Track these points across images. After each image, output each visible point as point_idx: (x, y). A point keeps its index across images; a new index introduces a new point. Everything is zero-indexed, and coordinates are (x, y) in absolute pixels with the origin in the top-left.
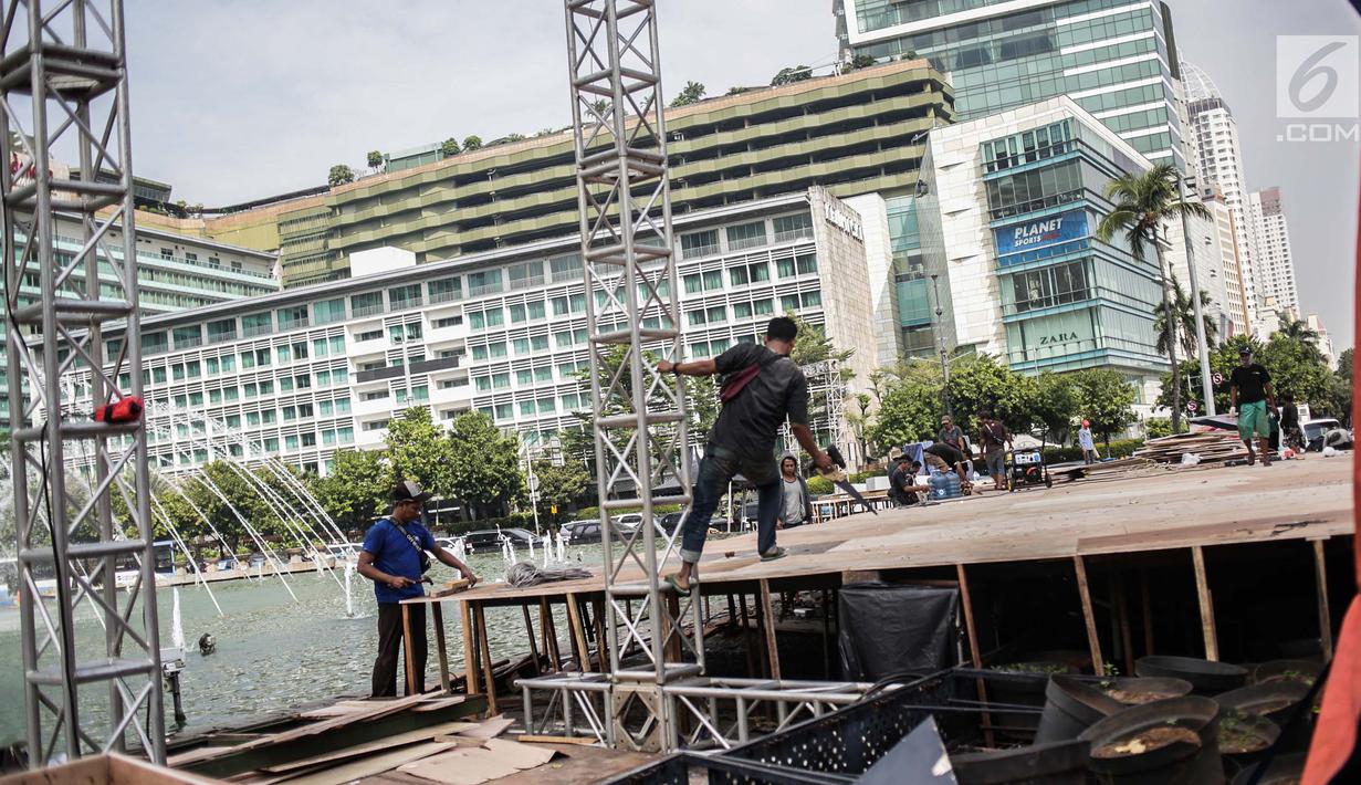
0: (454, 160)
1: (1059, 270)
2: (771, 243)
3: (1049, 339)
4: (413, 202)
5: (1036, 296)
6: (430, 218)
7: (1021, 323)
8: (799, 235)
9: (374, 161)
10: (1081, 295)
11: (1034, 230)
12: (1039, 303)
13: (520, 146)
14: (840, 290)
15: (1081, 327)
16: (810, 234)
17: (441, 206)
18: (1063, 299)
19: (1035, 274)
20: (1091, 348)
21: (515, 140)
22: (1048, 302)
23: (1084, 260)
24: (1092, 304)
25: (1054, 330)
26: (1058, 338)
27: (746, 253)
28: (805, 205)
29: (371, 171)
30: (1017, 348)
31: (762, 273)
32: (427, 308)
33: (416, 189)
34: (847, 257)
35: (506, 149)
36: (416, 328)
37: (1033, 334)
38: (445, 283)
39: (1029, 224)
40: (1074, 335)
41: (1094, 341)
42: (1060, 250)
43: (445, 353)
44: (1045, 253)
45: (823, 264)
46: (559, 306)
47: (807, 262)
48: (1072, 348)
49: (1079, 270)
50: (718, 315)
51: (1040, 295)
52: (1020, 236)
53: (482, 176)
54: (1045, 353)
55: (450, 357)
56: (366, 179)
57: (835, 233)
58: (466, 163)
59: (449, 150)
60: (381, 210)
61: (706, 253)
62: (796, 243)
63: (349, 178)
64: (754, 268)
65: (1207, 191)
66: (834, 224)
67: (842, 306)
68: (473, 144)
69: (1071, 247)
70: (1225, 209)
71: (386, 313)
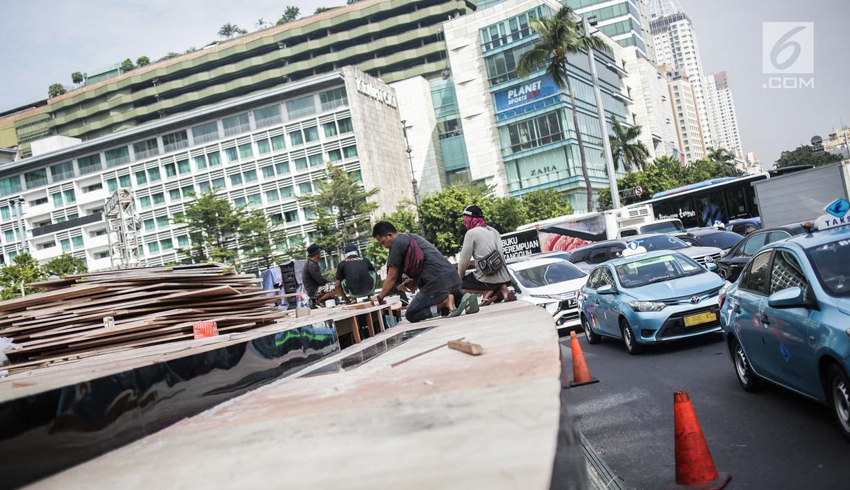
0: (129, 74)
1: (541, 119)
2: (317, 110)
3: (537, 172)
4: (103, 106)
5: (525, 140)
6: (116, 117)
7: (516, 161)
8: (339, 105)
9: (77, 79)
10: (558, 137)
11: (522, 91)
12: (527, 146)
13: (174, 61)
14: (373, 144)
15: (558, 161)
16: (346, 103)
17: (122, 107)
18: (545, 141)
19: (523, 124)
20: (566, 175)
21: (171, 56)
22: (534, 144)
23: (559, 111)
24: (565, 143)
25: (537, 165)
26: (543, 170)
27: (301, 122)
28: (340, 81)
29: (76, 86)
30: (514, 180)
31: (313, 134)
32: (78, 178)
33: (104, 97)
34: (381, 119)
35: (164, 64)
36: (70, 193)
37: (526, 168)
38: (88, 158)
39: (517, 87)
40: (554, 167)
41: (568, 170)
42: (539, 105)
43: (95, 211)
44: (529, 108)
45: (357, 124)
46: (170, 170)
47: (345, 124)
48: (553, 177)
49: (555, 117)
50: (283, 169)
51: (528, 139)
52: (512, 96)
53: (148, 84)
54: (534, 182)
55: (96, 215)
56: (74, 92)
57: (367, 101)
58: (137, 76)
59: (127, 67)
60: (82, 113)
61: (272, 123)
62: (336, 111)
63: (63, 92)
64: (307, 131)
65: (676, 73)
66: (366, 95)
67: (375, 156)
68: (143, 62)
69: (549, 101)
70: (688, 85)
71: (49, 185)
